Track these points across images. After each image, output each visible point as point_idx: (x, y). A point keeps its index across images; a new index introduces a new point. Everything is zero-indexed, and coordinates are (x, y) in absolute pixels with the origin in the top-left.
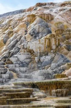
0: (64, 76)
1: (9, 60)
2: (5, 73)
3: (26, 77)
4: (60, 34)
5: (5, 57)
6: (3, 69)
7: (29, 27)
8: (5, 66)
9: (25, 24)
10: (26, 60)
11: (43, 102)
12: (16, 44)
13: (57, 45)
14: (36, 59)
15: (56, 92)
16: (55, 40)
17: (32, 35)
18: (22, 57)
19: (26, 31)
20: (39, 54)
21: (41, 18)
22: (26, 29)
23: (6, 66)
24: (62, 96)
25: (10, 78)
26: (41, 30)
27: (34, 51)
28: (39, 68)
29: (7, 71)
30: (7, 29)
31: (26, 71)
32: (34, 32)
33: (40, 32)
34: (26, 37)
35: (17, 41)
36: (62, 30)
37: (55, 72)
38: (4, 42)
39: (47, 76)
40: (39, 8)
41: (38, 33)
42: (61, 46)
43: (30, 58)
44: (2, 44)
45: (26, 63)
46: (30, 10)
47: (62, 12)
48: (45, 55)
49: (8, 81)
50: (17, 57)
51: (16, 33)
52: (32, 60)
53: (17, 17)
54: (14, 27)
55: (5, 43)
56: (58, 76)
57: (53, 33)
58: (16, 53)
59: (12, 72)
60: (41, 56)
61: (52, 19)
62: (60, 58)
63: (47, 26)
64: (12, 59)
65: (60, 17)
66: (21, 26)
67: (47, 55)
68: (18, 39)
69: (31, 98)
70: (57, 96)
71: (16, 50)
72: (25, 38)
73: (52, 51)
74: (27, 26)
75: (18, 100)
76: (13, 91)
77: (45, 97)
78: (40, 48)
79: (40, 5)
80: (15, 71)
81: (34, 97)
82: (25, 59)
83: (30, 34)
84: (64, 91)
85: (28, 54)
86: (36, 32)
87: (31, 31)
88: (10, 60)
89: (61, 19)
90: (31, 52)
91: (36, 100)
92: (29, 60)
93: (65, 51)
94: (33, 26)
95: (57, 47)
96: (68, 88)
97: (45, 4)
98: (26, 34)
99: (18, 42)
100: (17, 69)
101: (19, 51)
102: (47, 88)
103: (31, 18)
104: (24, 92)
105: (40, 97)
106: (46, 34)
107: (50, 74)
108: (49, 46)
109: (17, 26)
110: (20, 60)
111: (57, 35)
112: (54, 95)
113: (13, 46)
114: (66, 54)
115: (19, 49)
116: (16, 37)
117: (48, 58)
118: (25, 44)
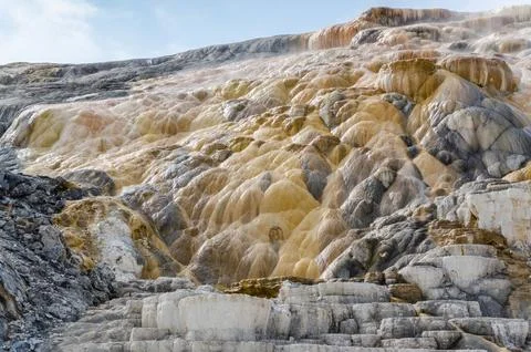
1: (399, 279)
2: (453, 344)
5: (353, 265)
7: (413, 119)
9: (391, 107)
10: (487, 282)
12: (378, 198)
19: (409, 141)
22: (404, 127)
26: (486, 137)
27: (509, 241)
29: (461, 336)
30: (298, 125)
32: (450, 145)
33: (485, 145)
34: (422, 171)
35: (380, 189)
38: (309, 189)
40: (389, 33)
41: (476, 151)
43: (503, 274)
44: (303, 197)
45: (494, 298)
47: (525, 58)
51: (356, 146)
54: (336, 119)
55: (317, 192)
58: (411, 245)
59: (485, 340)
61: (513, 87)
63: (512, 121)
66: (376, 116)
68: (385, 179)
71: (408, 231)
74: (406, 115)
79: (382, 17)
80: (493, 335)
82: (481, 278)
83: (434, 153)
85: (489, 255)
86: (463, 147)
87: (433, 138)
98: (413, 154)
99: (386, 190)
101: (422, 237)
103: (416, 78)
106: (520, 158)
109: (349, 115)
110: (457, 281)
113: (369, 213)
115: (421, 225)
116: (364, 168)
118: (443, 201)
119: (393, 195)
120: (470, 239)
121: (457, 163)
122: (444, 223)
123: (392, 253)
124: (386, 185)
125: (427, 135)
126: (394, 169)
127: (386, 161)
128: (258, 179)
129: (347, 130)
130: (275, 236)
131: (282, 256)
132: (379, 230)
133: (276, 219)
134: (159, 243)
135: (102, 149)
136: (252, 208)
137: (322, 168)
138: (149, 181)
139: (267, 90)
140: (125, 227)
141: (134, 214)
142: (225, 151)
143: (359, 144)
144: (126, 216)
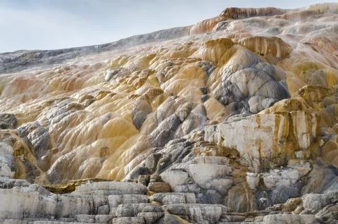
1: (159, 179)
2: (157, 221)
4: (318, 101)
5: (142, 171)
7: (212, 77)
8: (151, 198)
9: (200, 70)
10: (215, 181)
12: (174, 128)
13: (314, 135)
14: (251, 179)
16: (309, 120)
17: (225, 104)
18: (204, 170)
19: (205, 91)
20: (256, 164)
22: (205, 82)
23: (155, 200)
26: (253, 87)
27: (241, 153)
28: (261, 207)
29: (163, 216)
30: (142, 82)
31: (222, 217)
32: (230, 93)
33: (251, 93)
34: (208, 110)
35: (178, 122)
36: (324, 90)
37: (323, 223)
38: (134, 124)
41: (246, 97)
42: (328, 140)
43: (229, 175)
44: (128, 128)
45: (218, 191)
48: (278, 167)
50: (184, 171)
51: (172, 95)
52: (236, 182)
54: (164, 78)
55: (138, 125)
57: (295, 96)
58: (180, 157)
59: (179, 218)
60: (264, 168)
61: (286, 55)
62: (328, 177)
63: (274, 77)
64: (169, 176)
65: (308, 50)
66: (188, 75)
67: (284, 165)
68: (182, 116)
71: (180, 148)
72: (204, 111)
73: (299, 154)
74: (208, 75)
78: (259, 142)
80: (189, 216)
82: (213, 178)
83: (218, 98)
85: (223, 163)
86: (238, 94)
87: (221, 88)
88: (162, 181)
89: (314, 57)
90: (230, 155)
92: (225, 182)
95: (314, 141)
98: (204, 100)
99: (181, 122)
100: (195, 209)
101: (188, 152)
103: (219, 51)
106: (271, 101)
108: (290, 137)
109: (173, 76)
110: (197, 180)
111: (309, 102)
113: (167, 136)
115: (190, 144)
116: (172, 108)
117: (290, 176)
118: (208, 129)
119: (186, 124)
120: (214, 153)
121: (232, 104)
122: (204, 143)
123: (168, 162)
124: (182, 120)
125: (218, 87)
126: (189, 109)
127: (186, 104)
128: (103, 117)
129: (167, 87)
130: (104, 152)
131: (105, 165)
132: (168, 149)
133: (108, 142)
134: (32, 158)
135: (24, 100)
136: (93, 135)
137: (146, 109)
138: (40, 120)
139: (136, 62)
140: (10, 149)
141: (20, 141)
142: (91, 100)
143: (173, 93)
144: (13, 141)
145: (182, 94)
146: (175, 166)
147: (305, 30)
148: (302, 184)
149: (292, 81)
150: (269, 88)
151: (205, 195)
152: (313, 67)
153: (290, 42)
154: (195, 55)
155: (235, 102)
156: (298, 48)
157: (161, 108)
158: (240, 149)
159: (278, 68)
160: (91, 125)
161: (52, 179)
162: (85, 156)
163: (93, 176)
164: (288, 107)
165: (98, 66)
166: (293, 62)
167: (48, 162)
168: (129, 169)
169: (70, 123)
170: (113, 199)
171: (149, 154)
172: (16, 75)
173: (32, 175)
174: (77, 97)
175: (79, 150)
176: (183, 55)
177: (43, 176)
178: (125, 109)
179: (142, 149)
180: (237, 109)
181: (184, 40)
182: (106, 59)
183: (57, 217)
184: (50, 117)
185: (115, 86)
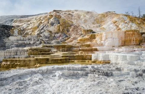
0: (66, 43)
1: (40, 35)
2: (38, 41)
3: (48, 43)
5: (38, 34)
6: (37, 39)
11: (56, 54)
12: (43, 28)
14: (53, 35)
15: (62, 50)
16: (62, 27)
17: (51, 24)
18: (46, 34)
19: (48, 22)
21: (56, 16)
24: (65, 51)
25: (41, 43)
26: (55, 22)
28: (54, 39)
30: (39, 21)
31: (48, 40)
32: (52, 23)
35: (44, 27)
36: (65, 23)
37: (62, 41)
39: (58, 42)
40: (54, 12)
41: (54, 23)
42: (65, 30)
43: (50, 35)
44: (36, 28)
46: (50, 13)
47: (65, 15)
48: (57, 34)
49: (39, 45)
52: (51, 36)
53: (44, 15)
54: (42, 20)
55: (38, 27)
56: (63, 43)
57: (61, 24)
58: (43, 32)
59: (41, 41)
60: (55, 34)
61: (61, 17)
62: (64, 35)
63: (58, 21)
64: (41, 35)
66: (46, 20)
67: (58, 33)
69: (50, 52)
70: (62, 51)
72: (48, 25)
73: (60, 32)
74: (49, 20)
75: (44, 53)
76: (42, 49)
77: (57, 52)
78: (55, 30)
79: (55, 11)
81: (52, 52)
84: (66, 49)
85: (49, 33)
89: (65, 18)
90: (51, 32)
91: (52, 53)
92: (49, 36)
93: (66, 32)
94: (52, 20)
95: (63, 30)
96: (67, 48)
97: (57, 11)
100: (44, 39)
102: (58, 48)
103: (51, 17)
104: (47, 50)
105: (55, 52)
107: (59, 42)
108: (59, 30)
111: (63, 25)
112: (61, 51)
113: (42, 29)
114: (67, 33)
115: (45, 30)
116: (43, 25)
117: (58, 35)
118: (48, 28)
119: (45, 27)
122: (47, 30)
123: (42, 33)
125: (50, 22)
126: (46, 25)
128: (33, 26)
129: (43, 22)
130: (33, 31)
131: (33, 33)
132: (42, 31)
133: (33, 30)
134: (21, 32)
136: (31, 29)
137: (39, 25)
138: (23, 26)
139: (39, 18)
140: (18, 30)
141: (19, 29)
142: (31, 23)
143: (44, 23)
144: (18, 29)
145: (45, 23)
146: (43, 33)
147: (65, 14)
148: (60, 36)
149: (61, 21)
150: (57, 22)
151: (46, 37)
152: (64, 19)
153: (62, 16)
154: (48, 17)
155: (52, 24)
156: (63, 16)
157: (42, 25)
158: (52, 31)
159: (59, 20)
160: (31, 27)
161: (24, 35)
162: (30, 32)
163: (31, 35)
164: (60, 25)
165: (33, 18)
166: (62, 19)
167: (24, 32)
168: (36, 34)
169: (28, 27)
170: (32, 38)
171: (39, 31)
172: (20, 19)
173: (21, 34)
174: (29, 23)
175: (29, 31)
176: (46, 17)
177: (23, 35)
178: (36, 25)
179: (38, 31)
180: (53, 25)
181: (46, 15)
182: (35, 17)
183: (23, 40)
184: (25, 26)
185: (35, 21)
